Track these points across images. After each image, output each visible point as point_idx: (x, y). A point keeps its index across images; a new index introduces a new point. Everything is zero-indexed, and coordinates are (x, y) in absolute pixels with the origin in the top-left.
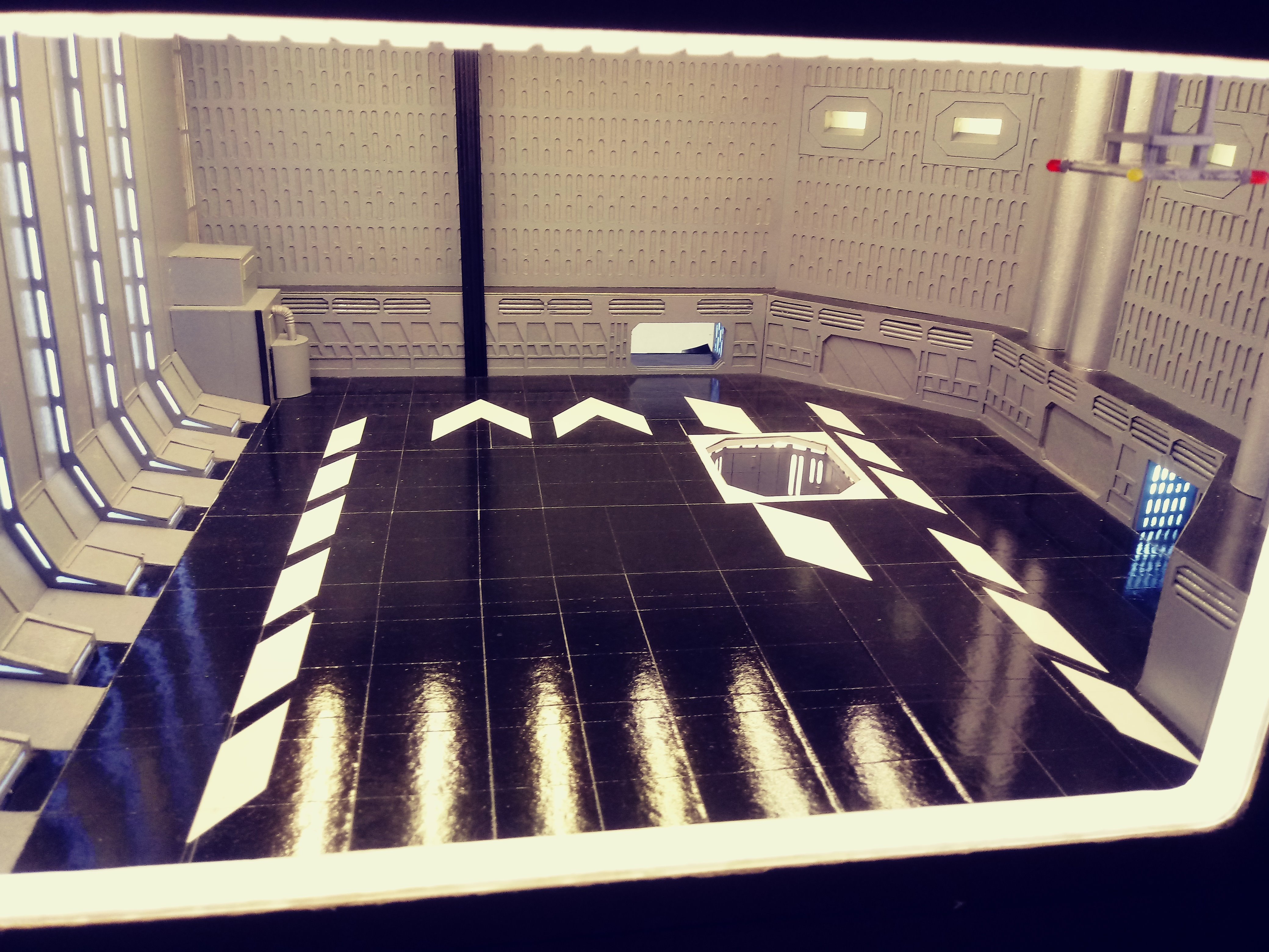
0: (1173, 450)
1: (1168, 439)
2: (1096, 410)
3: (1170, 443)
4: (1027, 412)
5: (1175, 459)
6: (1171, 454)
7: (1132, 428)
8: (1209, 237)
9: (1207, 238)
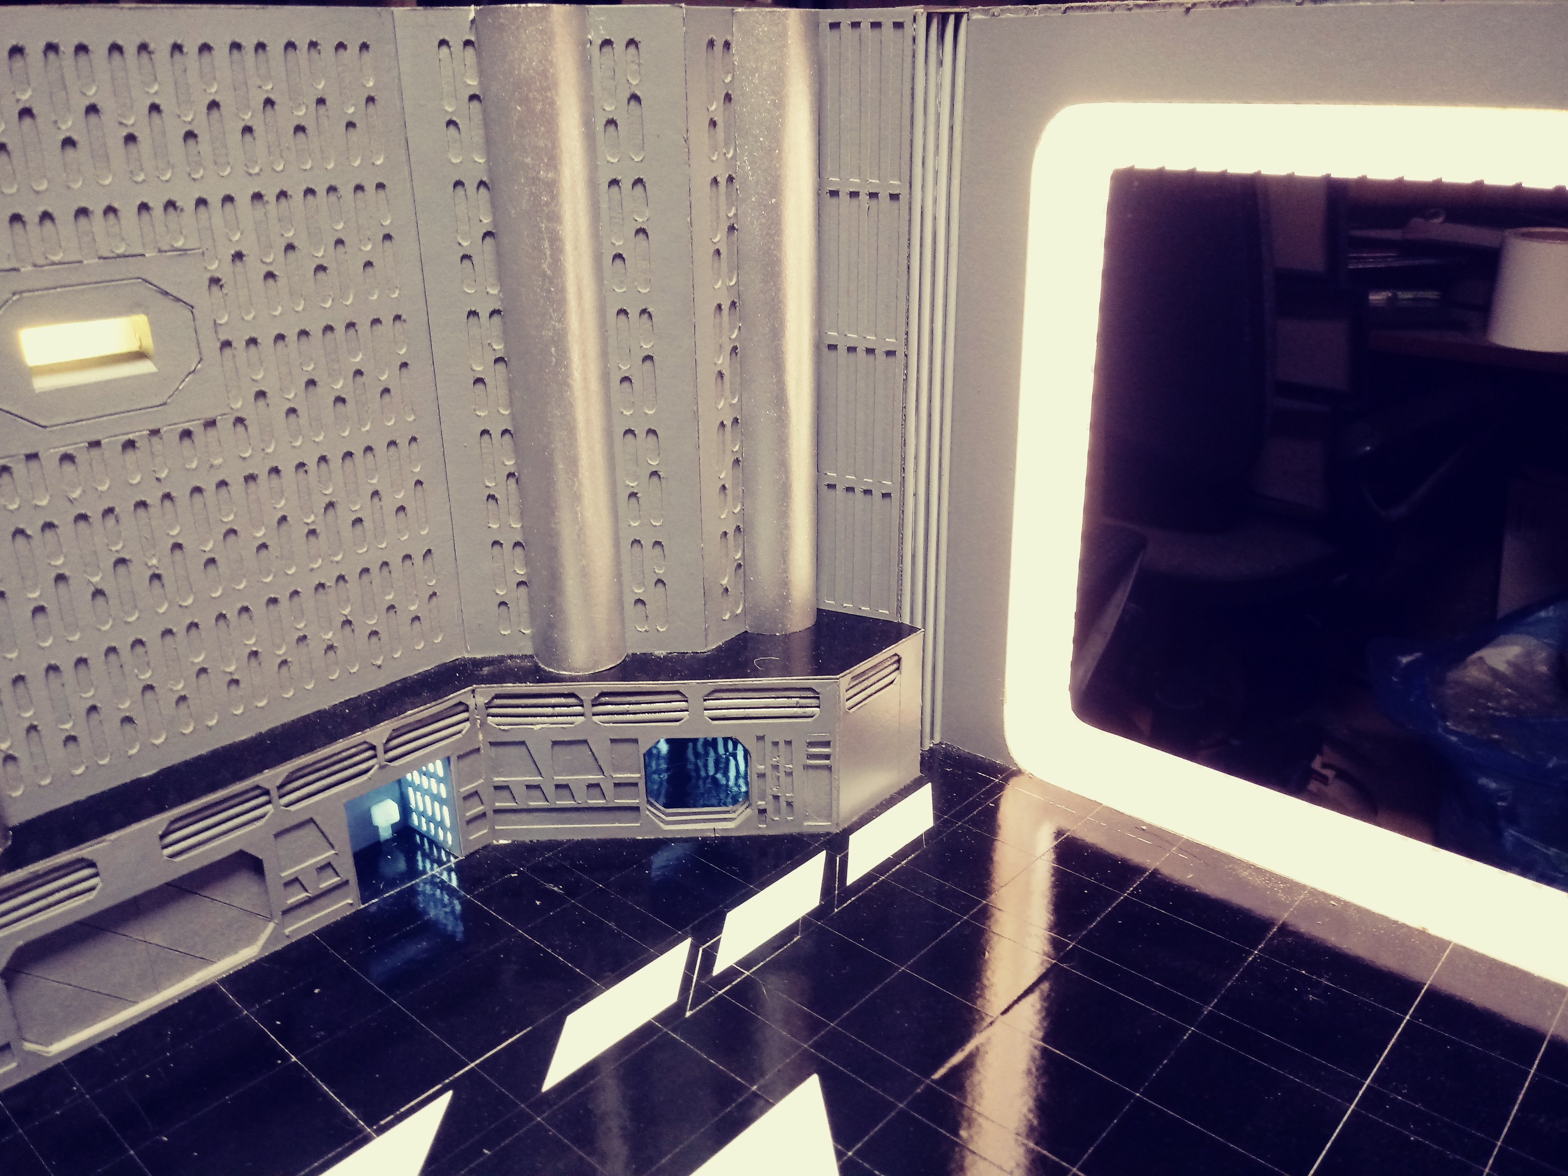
0: (385, 753)
1: (372, 748)
3: (379, 751)
5: (391, 760)
6: (384, 760)
7: (281, 797)
8: (163, 475)
9: (158, 479)
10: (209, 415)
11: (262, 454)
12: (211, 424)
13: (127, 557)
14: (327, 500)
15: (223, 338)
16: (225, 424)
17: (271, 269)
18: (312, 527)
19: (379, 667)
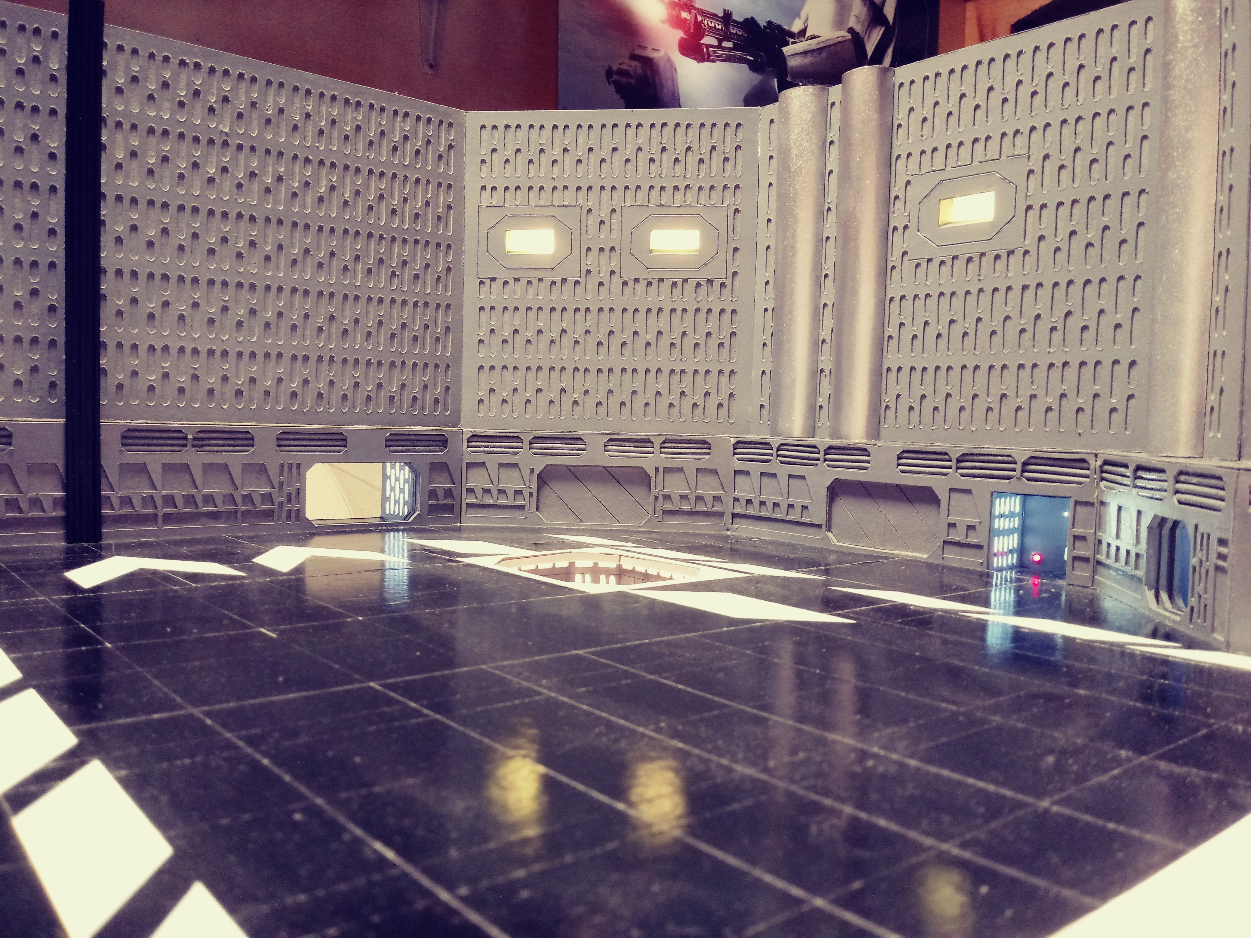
0: (1023, 471)
1: (1015, 463)
2: (900, 467)
3: (1019, 466)
4: (798, 502)
5: (1029, 479)
6: (1022, 475)
7: (958, 468)
8: (981, 278)
9: (979, 280)
10: (1011, 247)
11: (1034, 273)
12: (1010, 253)
13: (955, 319)
14: (1067, 309)
15: (1028, 203)
16: (1019, 253)
17: (1064, 163)
18: (1055, 325)
19: (1080, 434)
